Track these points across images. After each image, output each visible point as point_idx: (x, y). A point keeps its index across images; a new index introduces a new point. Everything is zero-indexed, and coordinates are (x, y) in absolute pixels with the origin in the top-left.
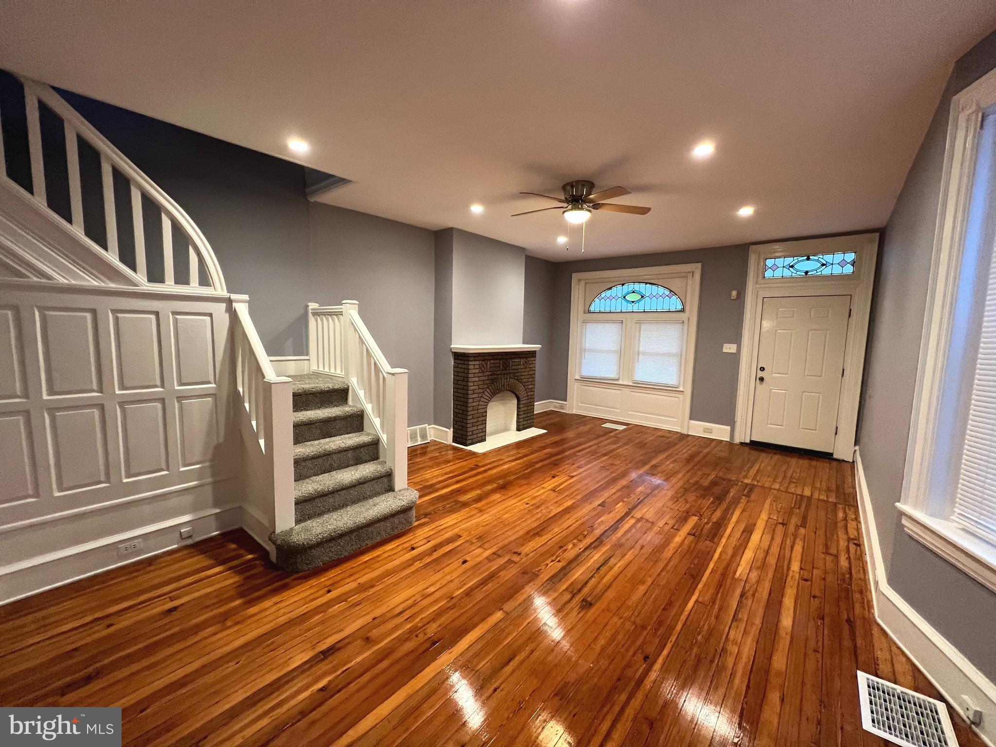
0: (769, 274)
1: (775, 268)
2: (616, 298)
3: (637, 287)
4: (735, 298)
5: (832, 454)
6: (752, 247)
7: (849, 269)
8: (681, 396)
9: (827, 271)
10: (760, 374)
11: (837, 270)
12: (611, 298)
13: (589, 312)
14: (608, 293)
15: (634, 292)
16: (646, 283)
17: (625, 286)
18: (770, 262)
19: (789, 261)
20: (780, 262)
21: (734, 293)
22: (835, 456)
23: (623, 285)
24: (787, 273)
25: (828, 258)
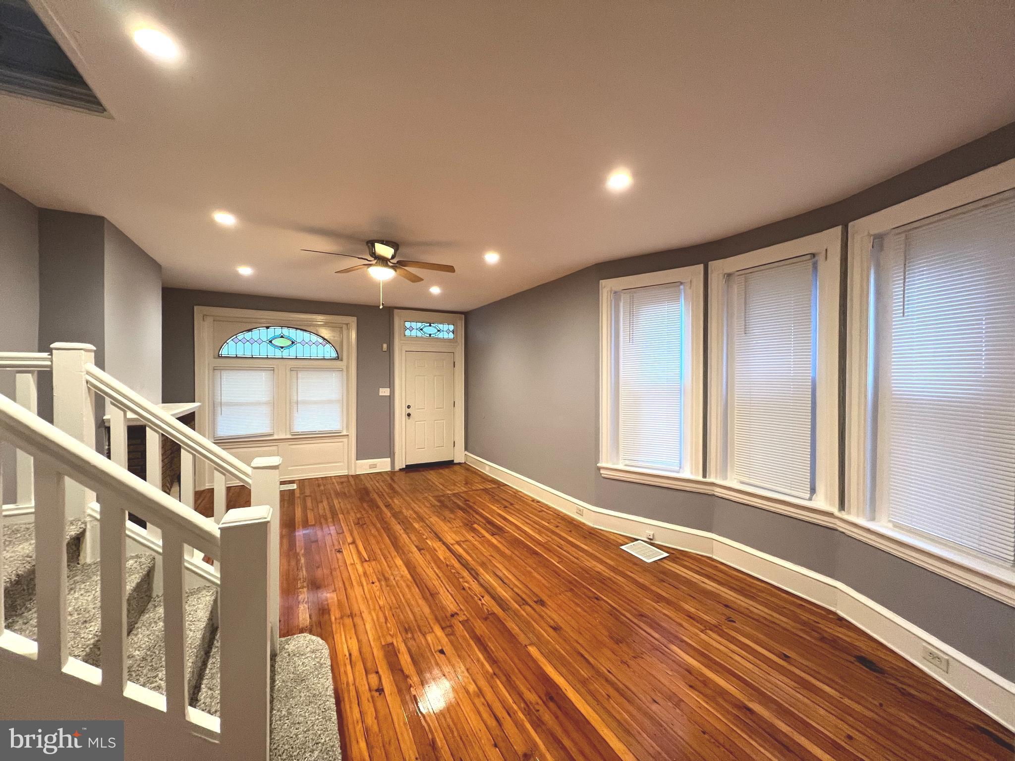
0: (407, 333)
1: (411, 329)
2: (260, 342)
3: (286, 331)
4: (386, 350)
5: (453, 461)
6: (396, 311)
7: (451, 336)
8: (345, 440)
9: (440, 335)
10: (409, 411)
11: (446, 336)
12: (252, 342)
13: (220, 357)
14: (248, 335)
15: (282, 337)
16: (297, 329)
17: (271, 330)
18: (408, 324)
19: (419, 325)
20: (414, 324)
21: (385, 346)
22: (455, 462)
23: (268, 328)
24: (419, 334)
25: (441, 326)
